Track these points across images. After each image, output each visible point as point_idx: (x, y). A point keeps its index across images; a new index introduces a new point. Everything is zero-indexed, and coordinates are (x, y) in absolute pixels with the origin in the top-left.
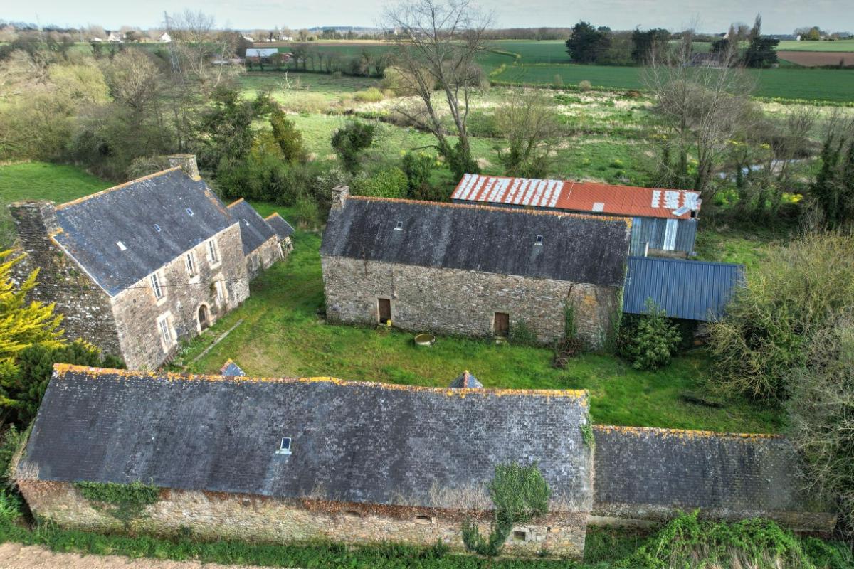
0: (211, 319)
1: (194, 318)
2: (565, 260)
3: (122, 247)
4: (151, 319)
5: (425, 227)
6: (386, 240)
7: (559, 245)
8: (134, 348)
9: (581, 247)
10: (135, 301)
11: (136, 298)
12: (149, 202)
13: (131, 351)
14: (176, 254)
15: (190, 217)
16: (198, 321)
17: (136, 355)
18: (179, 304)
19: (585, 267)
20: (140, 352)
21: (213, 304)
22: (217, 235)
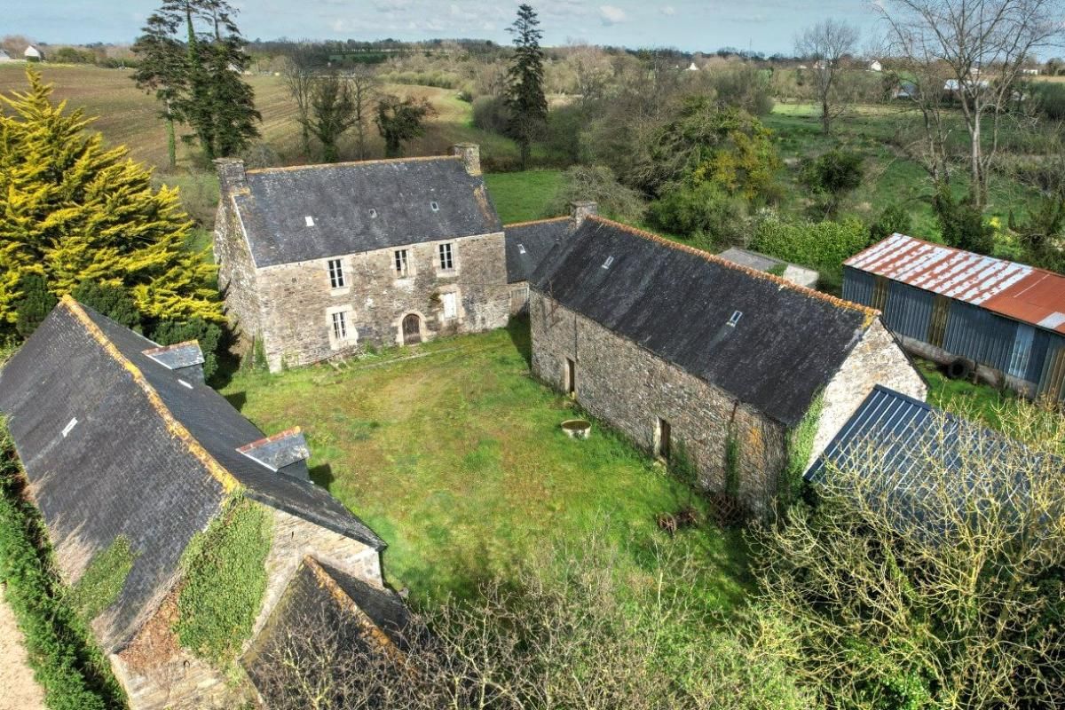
0: (425, 334)
1: (394, 324)
2: (746, 359)
3: (310, 221)
4: (317, 306)
5: (630, 269)
6: (587, 279)
7: (756, 331)
8: (281, 329)
9: (780, 342)
10: (294, 280)
11: (298, 278)
12: (383, 186)
13: (276, 331)
14: (377, 245)
15: (431, 213)
16: (401, 330)
17: (283, 338)
18: (370, 302)
19: (766, 377)
20: (291, 337)
21: (431, 318)
22: (459, 239)
